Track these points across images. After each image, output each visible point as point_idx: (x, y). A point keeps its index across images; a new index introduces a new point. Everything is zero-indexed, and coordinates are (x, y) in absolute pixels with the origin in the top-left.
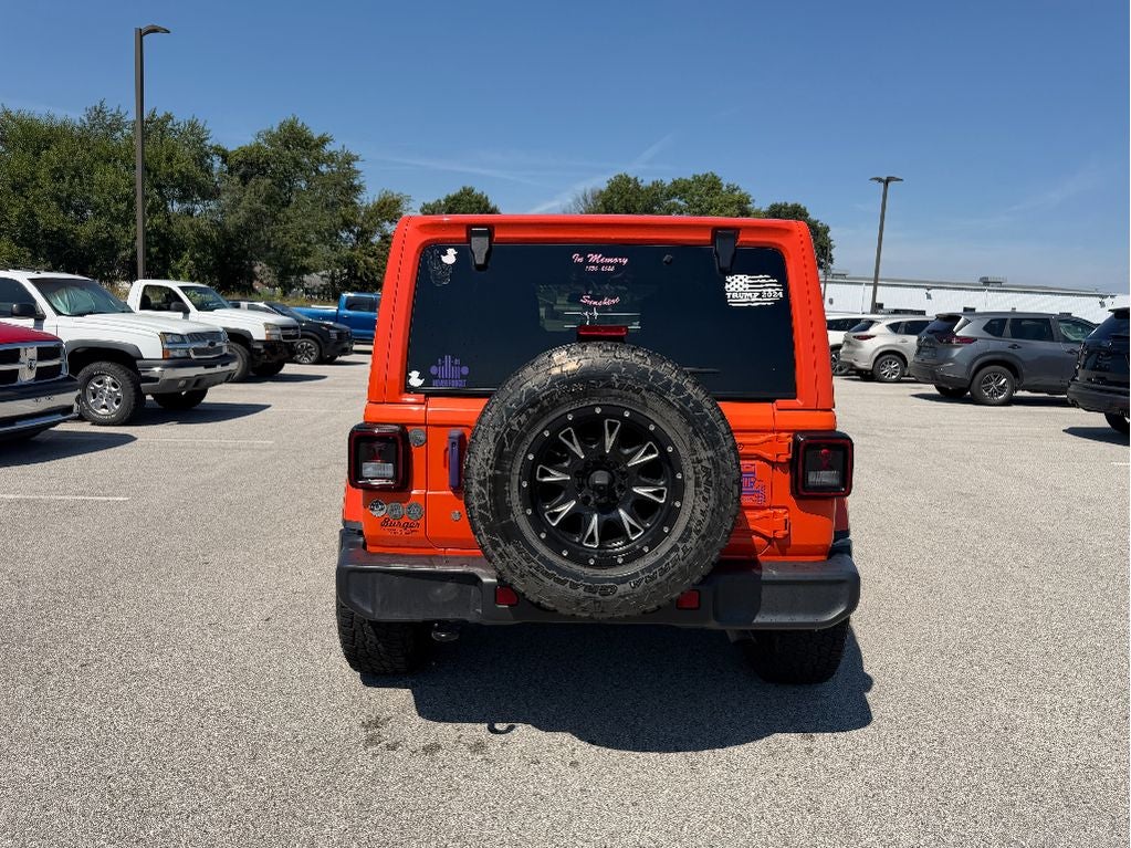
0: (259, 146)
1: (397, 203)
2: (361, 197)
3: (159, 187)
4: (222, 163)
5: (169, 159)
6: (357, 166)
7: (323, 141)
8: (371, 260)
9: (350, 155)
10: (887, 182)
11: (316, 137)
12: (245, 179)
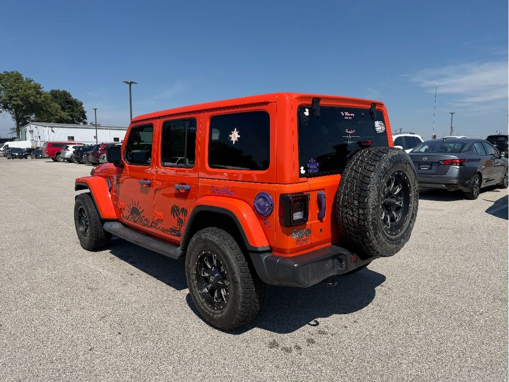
10: (130, 84)
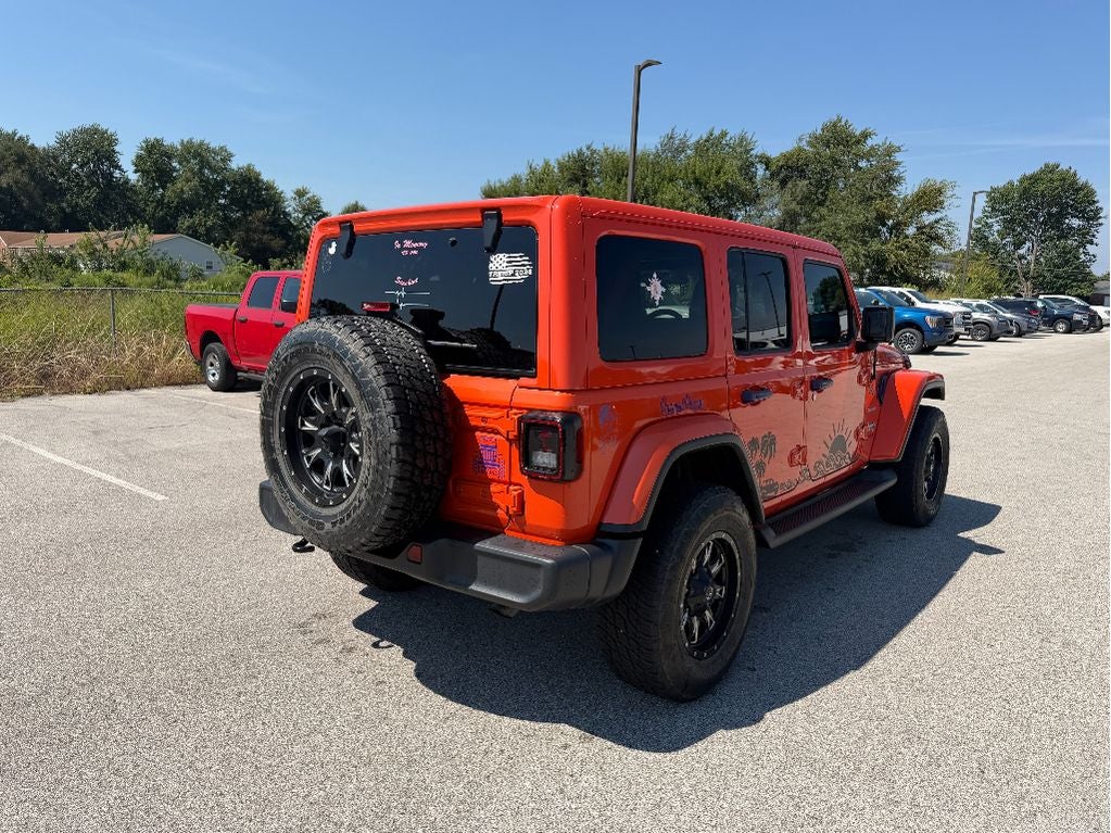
0: (800, 150)
1: (940, 192)
2: (898, 188)
3: (708, 199)
4: (765, 170)
5: (718, 172)
6: (898, 157)
7: (866, 135)
8: (904, 254)
9: (890, 146)
11: (857, 133)
12: (783, 183)
